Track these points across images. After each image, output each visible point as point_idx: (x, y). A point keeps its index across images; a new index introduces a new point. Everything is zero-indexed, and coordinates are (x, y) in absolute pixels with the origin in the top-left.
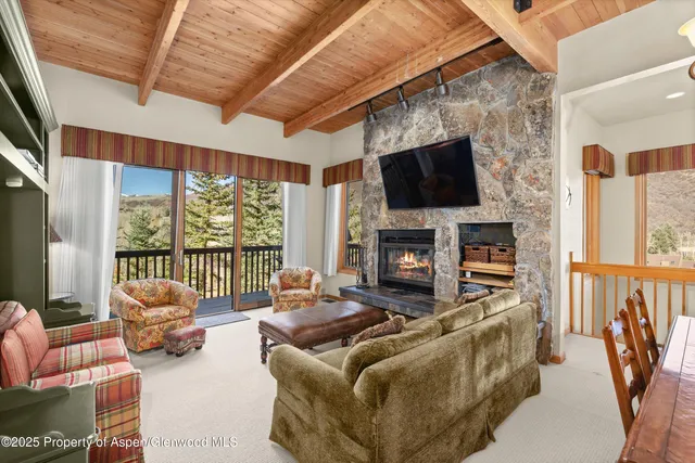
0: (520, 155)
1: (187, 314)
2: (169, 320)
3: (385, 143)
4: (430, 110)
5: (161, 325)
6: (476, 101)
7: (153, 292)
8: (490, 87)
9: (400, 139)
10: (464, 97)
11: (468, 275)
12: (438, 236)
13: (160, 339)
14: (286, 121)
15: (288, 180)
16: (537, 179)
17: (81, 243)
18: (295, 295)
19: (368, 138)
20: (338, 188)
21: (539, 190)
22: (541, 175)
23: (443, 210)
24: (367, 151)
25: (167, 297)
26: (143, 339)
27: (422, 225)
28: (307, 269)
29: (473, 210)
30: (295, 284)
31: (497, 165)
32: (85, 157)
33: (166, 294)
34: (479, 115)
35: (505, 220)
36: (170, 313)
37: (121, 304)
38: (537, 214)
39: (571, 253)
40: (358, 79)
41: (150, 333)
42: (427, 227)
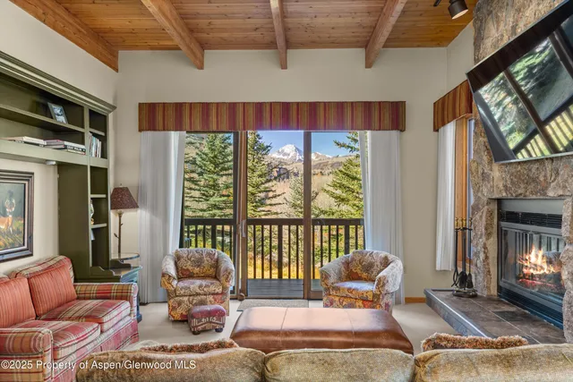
1: (220, 291)
2: (198, 294)
5: (191, 298)
7: (199, 262)
17: (154, 210)
18: (349, 289)
20: (450, 129)
25: (212, 270)
28: (383, 254)
30: (365, 275)
33: (211, 266)
36: (200, 286)
41: (179, 304)
42: (551, 194)
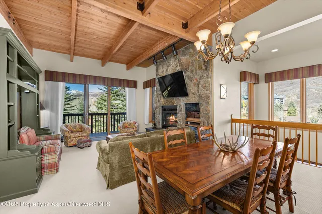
0: (201, 77)
1: (86, 135)
2: (79, 137)
3: (162, 72)
4: (175, 59)
5: (77, 138)
6: (188, 56)
7: (75, 127)
8: (192, 52)
9: (167, 70)
10: (185, 55)
11: (189, 123)
12: (178, 108)
13: (76, 143)
14: (127, 64)
15: (128, 87)
16: (206, 86)
17: (52, 110)
19: (157, 70)
21: (207, 90)
22: (207, 85)
23: (179, 98)
24: (157, 75)
26: (70, 142)
27: (173, 104)
28: (134, 121)
29: (188, 98)
30: (129, 127)
31: (195, 81)
32: (53, 81)
33: (80, 128)
34: (190, 62)
35: (197, 102)
36: (79, 134)
37: (63, 130)
38: (206, 99)
39: (232, 115)
40: (146, 49)
41: (72, 141)
42: (175, 105)
